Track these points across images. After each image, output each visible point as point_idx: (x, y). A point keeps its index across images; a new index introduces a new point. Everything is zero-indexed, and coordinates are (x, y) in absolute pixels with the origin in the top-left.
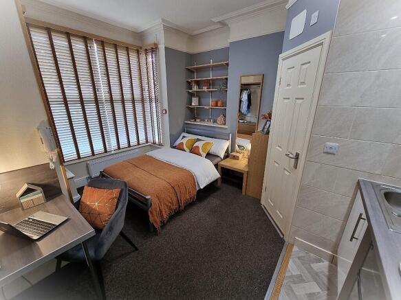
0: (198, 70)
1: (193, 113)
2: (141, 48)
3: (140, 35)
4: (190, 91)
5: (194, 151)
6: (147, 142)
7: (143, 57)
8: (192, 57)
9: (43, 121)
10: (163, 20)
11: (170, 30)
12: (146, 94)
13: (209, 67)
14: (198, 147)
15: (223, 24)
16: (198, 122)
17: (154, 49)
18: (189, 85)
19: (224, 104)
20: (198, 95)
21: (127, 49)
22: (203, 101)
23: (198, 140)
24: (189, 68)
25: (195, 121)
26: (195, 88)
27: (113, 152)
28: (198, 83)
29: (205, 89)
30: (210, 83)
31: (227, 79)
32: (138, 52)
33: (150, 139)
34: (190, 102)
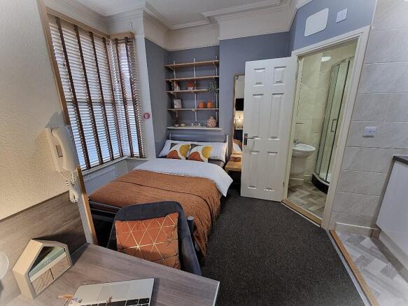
0: (179, 69)
2: (109, 37)
3: (106, 21)
4: (172, 92)
5: (195, 157)
6: (122, 156)
7: (111, 48)
10: (148, 5)
11: (152, 20)
12: (118, 94)
13: (191, 66)
16: (183, 127)
17: (129, 40)
18: (170, 86)
19: (216, 105)
20: (179, 96)
21: (91, 35)
22: (187, 103)
24: (168, 66)
25: (180, 126)
26: (177, 89)
28: (179, 83)
29: (191, 89)
30: (196, 83)
31: (217, 79)
32: (104, 41)
33: (127, 152)
34: (172, 106)
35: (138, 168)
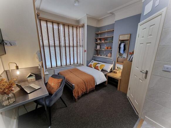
0: (101, 34)
1: (97, 52)
2: (78, 26)
3: (78, 21)
4: (97, 43)
5: (96, 68)
6: (77, 63)
7: (78, 30)
8: (98, 29)
9: (38, 51)
10: (87, 15)
11: (90, 18)
12: (79, 44)
13: (105, 32)
14: (98, 66)
15: (112, 14)
16: (99, 56)
17: (83, 26)
18: (96, 40)
19: (111, 48)
20: (100, 44)
21: (73, 27)
22: (102, 47)
23: (98, 63)
24: (97, 33)
25: (98, 55)
26: (99, 42)
27: (64, 66)
28: (100, 39)
29: (103, 42)
30: (105, 39)
31: (113, 37)
32: (77, 28)
33: (79, 62)
34: (96, 48)
35: (77, 68)
